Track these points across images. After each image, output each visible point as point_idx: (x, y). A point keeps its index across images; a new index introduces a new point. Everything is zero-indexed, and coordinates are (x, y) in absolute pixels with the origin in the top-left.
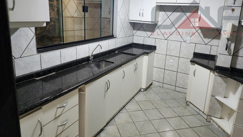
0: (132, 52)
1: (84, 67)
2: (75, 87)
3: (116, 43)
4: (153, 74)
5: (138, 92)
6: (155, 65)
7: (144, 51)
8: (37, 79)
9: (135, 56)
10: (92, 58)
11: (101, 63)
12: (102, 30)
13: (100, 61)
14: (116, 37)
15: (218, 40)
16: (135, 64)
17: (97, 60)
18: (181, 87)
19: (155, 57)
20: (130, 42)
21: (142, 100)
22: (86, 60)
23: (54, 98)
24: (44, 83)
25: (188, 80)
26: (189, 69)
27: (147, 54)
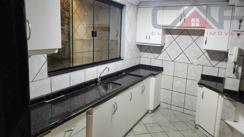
0: (139, 74)
1: (92, 89)
2: (83, 110)
3: (124, 64)
4: (160, 96)
5: (145, 114)
6: (162, 86)
7: (151, 73)
8: (47, 102)
9: (142, 78)
10: (100, 80)
11: (108, 85)
12: (109, 52)
13: (107, 83)
14: (123, 60)
15: (226, 63)
16: (143, 86)
17: (105, 81)
18: (189, 109)
19: (162, 79)
20: (137, 63)
21: (150, 122)
22: (94, 82)
23: (62, 121)
24: (53, 106)
25: (197, 102)
26: (197, 91)
27: (154, 75)
